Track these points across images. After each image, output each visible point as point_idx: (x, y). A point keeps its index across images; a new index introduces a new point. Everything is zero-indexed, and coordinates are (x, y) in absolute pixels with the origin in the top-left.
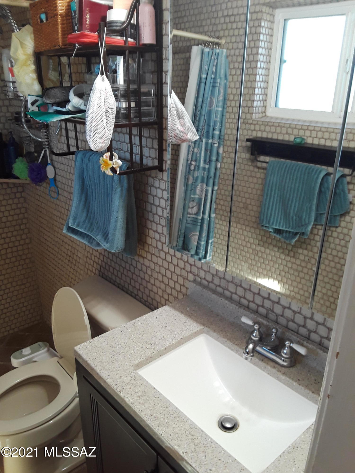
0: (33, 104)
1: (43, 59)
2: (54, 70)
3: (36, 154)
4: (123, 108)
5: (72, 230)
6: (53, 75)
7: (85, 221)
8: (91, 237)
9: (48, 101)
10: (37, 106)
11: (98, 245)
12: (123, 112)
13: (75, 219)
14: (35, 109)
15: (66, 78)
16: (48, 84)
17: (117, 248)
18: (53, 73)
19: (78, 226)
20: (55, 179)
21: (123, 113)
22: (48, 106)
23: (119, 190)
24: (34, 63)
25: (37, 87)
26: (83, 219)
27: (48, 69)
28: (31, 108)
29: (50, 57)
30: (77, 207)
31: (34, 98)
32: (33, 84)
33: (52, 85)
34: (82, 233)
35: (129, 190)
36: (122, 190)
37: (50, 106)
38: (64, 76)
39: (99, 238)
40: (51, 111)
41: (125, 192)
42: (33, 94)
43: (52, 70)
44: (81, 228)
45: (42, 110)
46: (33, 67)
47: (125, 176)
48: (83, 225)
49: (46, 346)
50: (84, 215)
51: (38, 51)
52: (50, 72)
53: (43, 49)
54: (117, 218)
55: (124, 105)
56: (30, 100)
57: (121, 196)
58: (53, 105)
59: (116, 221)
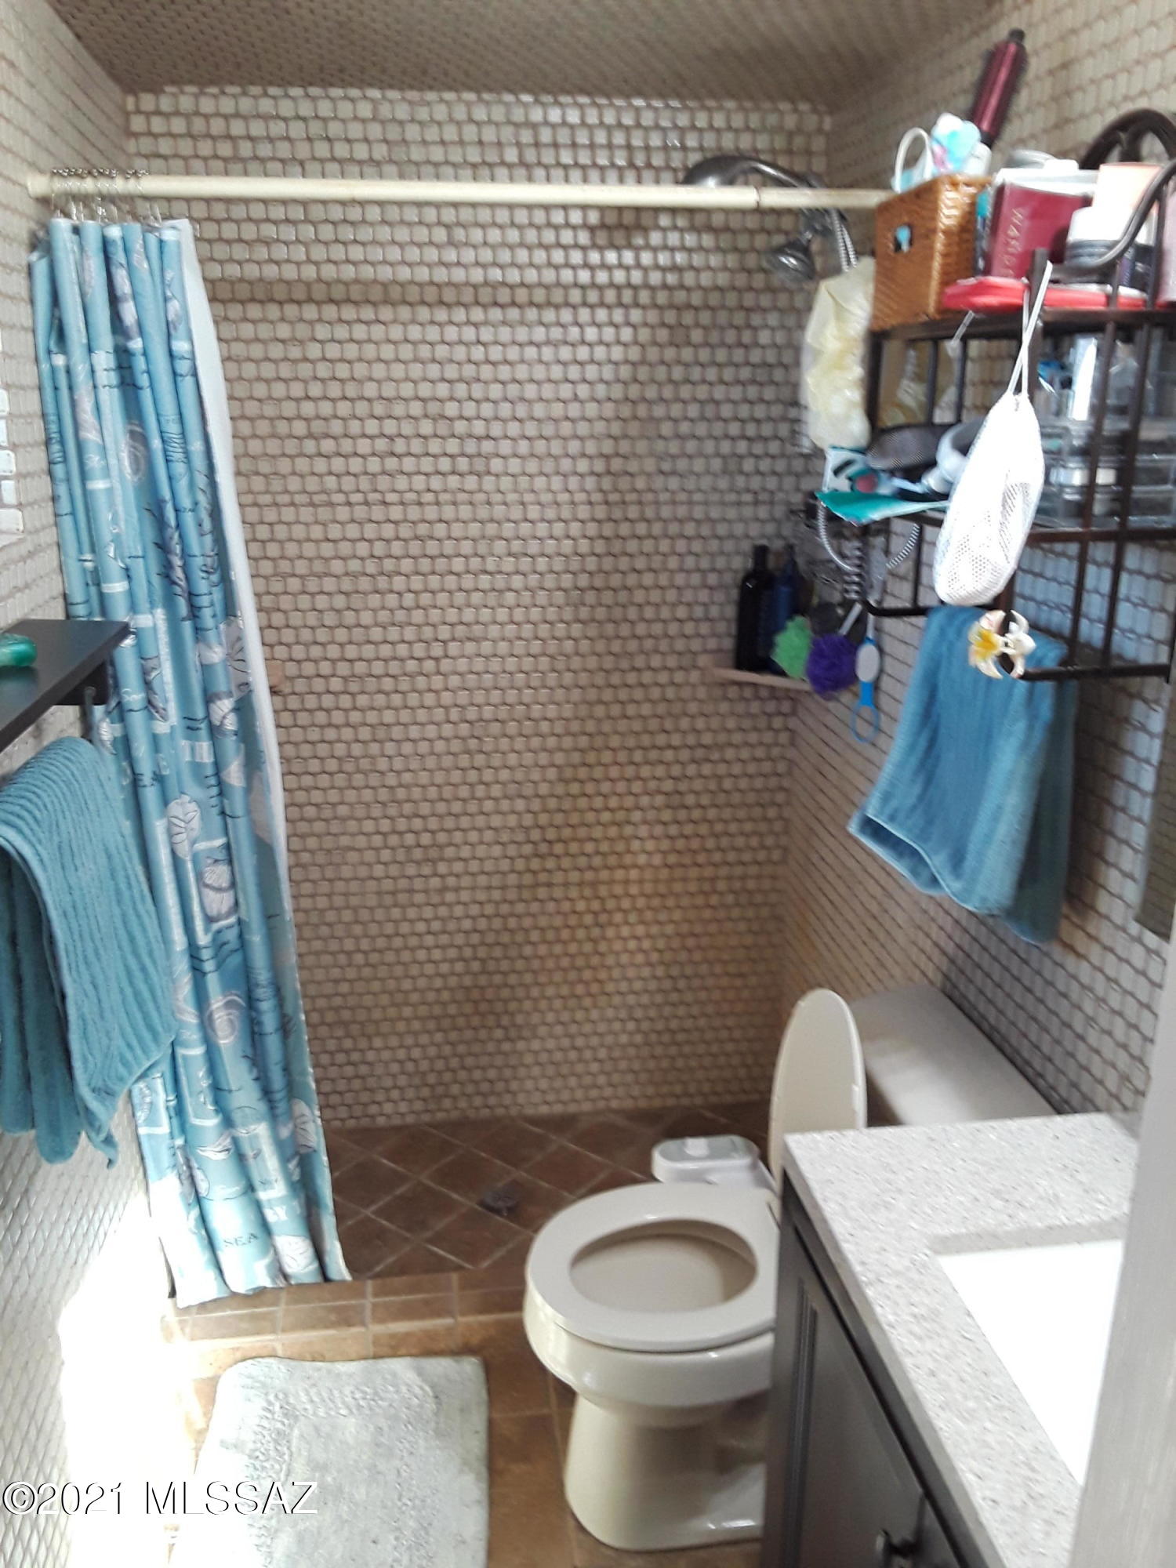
0: (837, 472)
1: (891, 348)
2: (918, 378)
3: (840, 611)
4: (1072, 487)
5: (873, 829)
6: (909, 393)
7: (914, 808)
8: (921, 859)
9: (878, 464)
10: (850, 479)
11: (934, 881)
12: (1068, 497)
13: (886, 798)
14: (842, 484)
15: (949, 396)
16: (890, 417)
17: (984, 900)
18: (912, 385)
19: (892, 818)
20: (876, 685)
21: (1069, 502)
22: (878, 477)
23: (1021, 726)
24: (863, 361)
25: (857, 427)
26: (911, 800)
27: (901, 374)
28: (832, 482)
29: (912, 343)
30: (901, 766)
31: (846, 455)
32: (847, 418)
33: (901, 419)
34: (900, 841)
35: (1055, 730)
36: (1030, 728)
37: (884, 476)
38: (943, 391)
39: (937, 862)
40: (885, 489)
41: (1039, 735)
42: (844, 445)
43: (912, 380)
44: (901, 826)
45: (860, 487)
46: (857, 372)
47: (1046, 687)
48: (908, 817)
49: (750, 1151)
50: (917, 790)
51: (877, 328)
52: (905, 383)
53: (891, 322)
54: (1000, 808)
55: (1076, 477)
56: (833, 459)
57: (1025, 746)
58: (892, 473)
59: (996, 818)
